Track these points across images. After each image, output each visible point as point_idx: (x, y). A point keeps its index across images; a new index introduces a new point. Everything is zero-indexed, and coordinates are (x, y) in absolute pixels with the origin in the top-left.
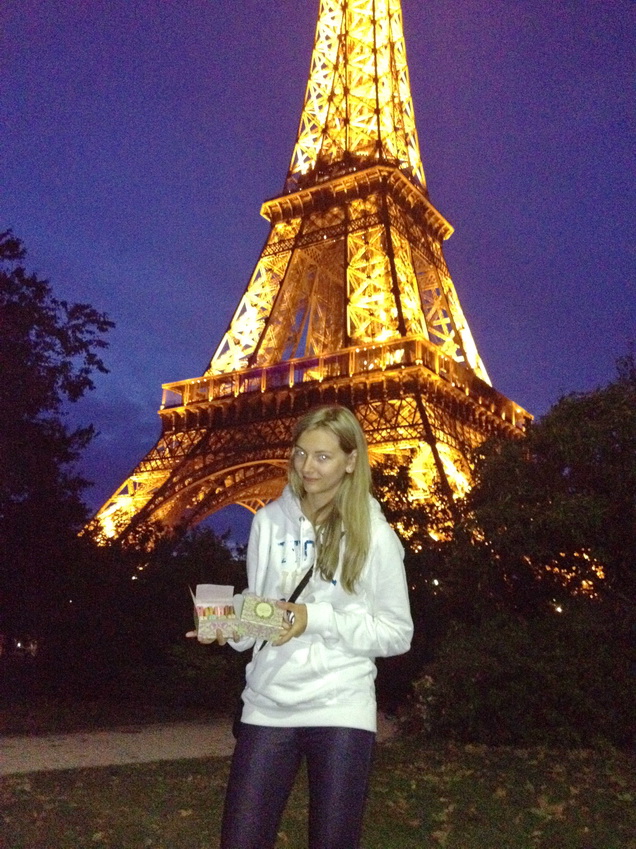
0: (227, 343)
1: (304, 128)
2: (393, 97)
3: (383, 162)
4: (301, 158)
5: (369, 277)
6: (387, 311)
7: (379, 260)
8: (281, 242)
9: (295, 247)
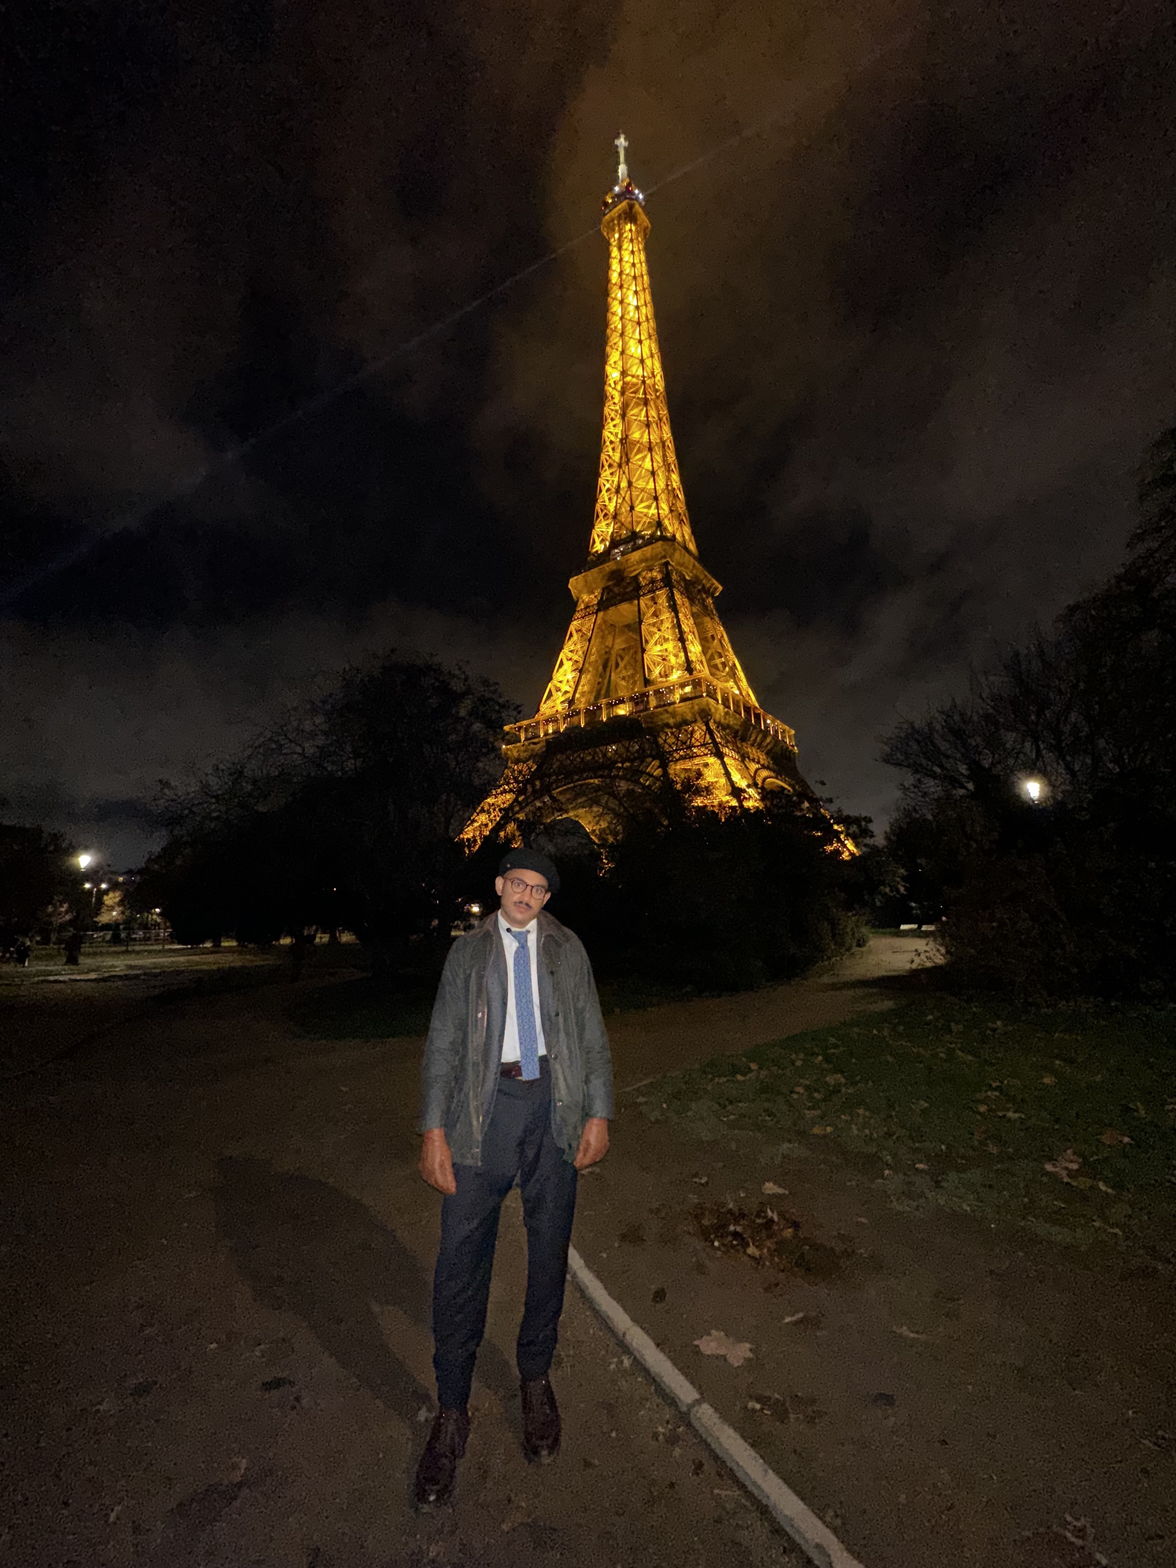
0: (550, 691)
1: (598, 517)
2: (667, 485)
3: (663, 538)
4: (597, 541)
5: (659, 630)
6: (676, 656)
7: (666, 616)
8: (587, 607)
9: (598, 610)
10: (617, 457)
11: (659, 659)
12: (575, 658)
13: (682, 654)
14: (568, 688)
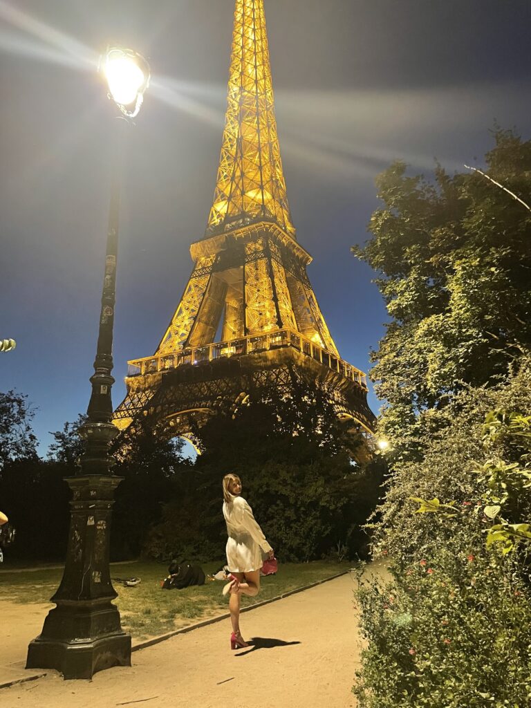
0: (170, 333)
1: (216, 198)
2: (272, 177)
3: (266, 219)
4: (215, 216)
5: (259, 290)
6: (271, 312)
8: (203, 268)
9: (212, 272)
10: (233, 151)
11: (257, 313)
12: (193, 307)
13: (275, 311)
14: (185, 332)
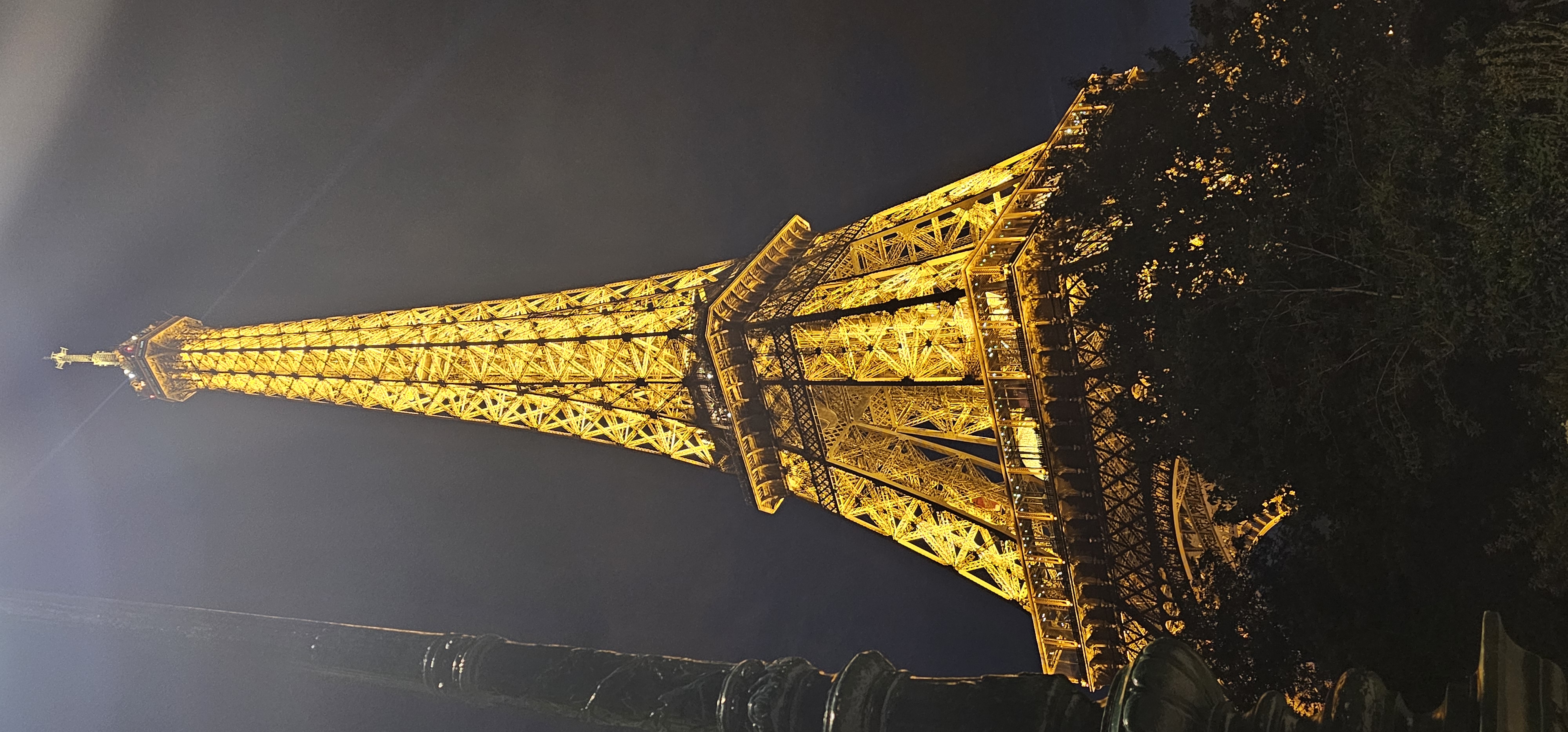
0: (975, 573)
4: (692, 450)
5: (870, 348)
6: (923, 318)
7: (844, 332)
8: (815, 483)
9: (823, 460)
10: (545, 403)
11: (927, 352)
13: (921, 308)
14: (973, 534)
